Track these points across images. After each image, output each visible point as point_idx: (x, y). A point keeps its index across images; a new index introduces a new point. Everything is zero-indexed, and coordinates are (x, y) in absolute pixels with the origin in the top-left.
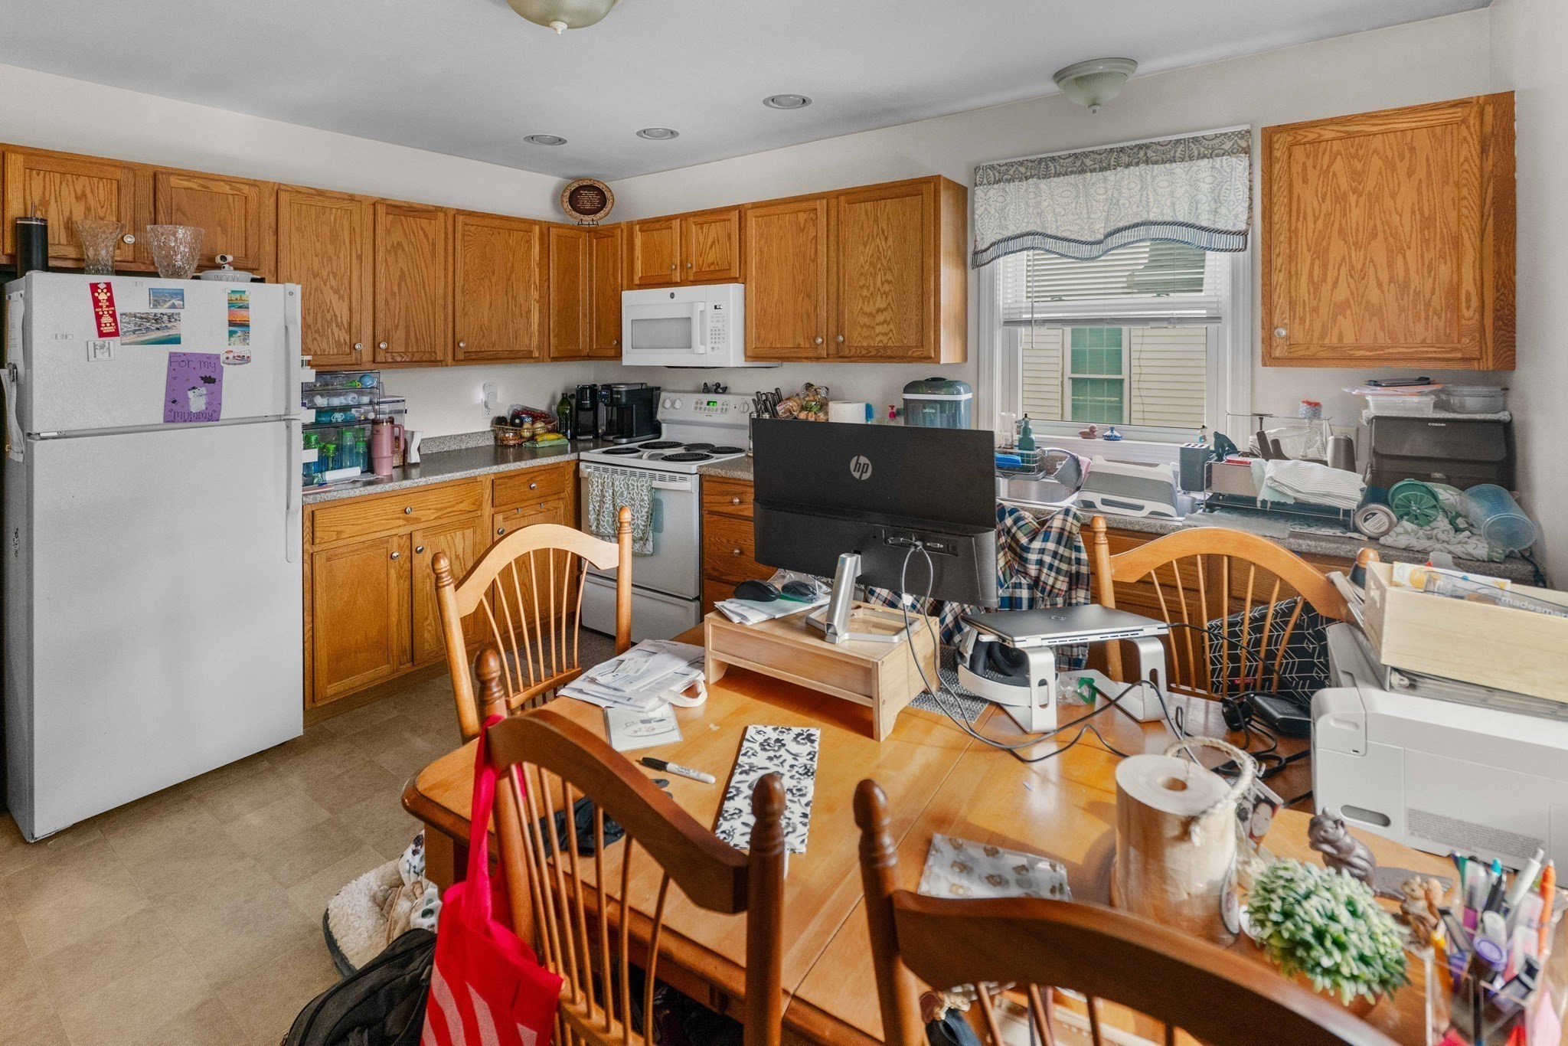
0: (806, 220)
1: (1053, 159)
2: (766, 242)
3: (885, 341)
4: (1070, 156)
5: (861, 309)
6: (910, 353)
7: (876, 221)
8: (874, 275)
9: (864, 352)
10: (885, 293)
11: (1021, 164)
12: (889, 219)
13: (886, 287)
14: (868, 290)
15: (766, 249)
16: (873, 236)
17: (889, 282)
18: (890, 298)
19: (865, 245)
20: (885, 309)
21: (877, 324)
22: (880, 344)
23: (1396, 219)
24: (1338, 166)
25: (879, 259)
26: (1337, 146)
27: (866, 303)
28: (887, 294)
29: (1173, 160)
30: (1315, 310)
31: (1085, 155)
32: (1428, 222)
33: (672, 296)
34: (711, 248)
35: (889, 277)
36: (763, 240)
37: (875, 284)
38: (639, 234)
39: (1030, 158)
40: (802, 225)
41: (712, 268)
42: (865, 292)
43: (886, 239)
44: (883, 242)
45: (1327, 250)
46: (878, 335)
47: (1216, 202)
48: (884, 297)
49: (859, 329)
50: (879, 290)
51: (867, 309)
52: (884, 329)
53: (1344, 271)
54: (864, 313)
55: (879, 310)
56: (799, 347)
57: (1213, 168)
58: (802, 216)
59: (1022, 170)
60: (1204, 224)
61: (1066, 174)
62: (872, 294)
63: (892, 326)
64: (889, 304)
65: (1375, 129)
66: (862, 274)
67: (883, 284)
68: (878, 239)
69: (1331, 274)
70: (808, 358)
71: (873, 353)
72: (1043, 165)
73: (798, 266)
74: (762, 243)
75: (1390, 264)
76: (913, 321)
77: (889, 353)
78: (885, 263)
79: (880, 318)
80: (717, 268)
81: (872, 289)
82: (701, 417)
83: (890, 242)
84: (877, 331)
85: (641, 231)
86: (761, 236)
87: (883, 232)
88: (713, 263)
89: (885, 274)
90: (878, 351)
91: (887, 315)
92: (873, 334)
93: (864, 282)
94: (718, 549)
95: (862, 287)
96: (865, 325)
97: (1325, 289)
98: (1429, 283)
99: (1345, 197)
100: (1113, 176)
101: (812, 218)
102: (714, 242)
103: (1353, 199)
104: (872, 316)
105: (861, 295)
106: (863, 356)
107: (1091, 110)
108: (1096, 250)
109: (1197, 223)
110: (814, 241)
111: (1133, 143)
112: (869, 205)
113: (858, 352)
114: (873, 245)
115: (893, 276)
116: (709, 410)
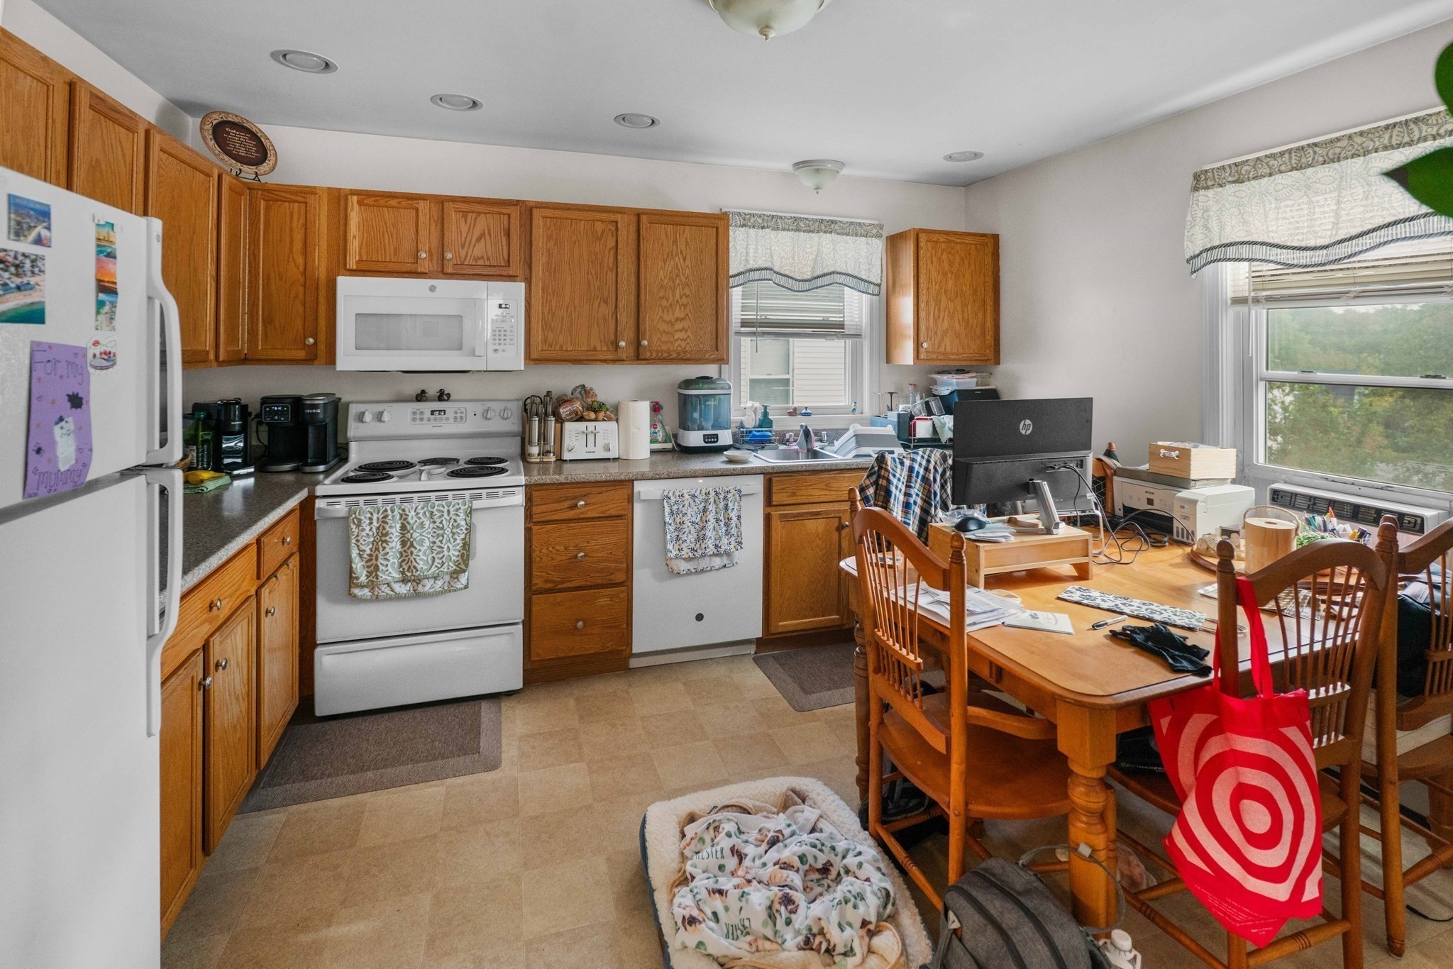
0: (603, 231)
1: (781, 217)
2: (556, 244)
3: (683, 346)
4: (791, 218)
5: (661, 317)
6: (707, 356)
7: (675, 242)
8: (674, 289)
9: (665, 355)
10: (683, 305)
11: (760, 216)
12: (687, 242)
13: (684, 300)
14: (668, 300)
15: (555, 251)
16: (672, 254)
17: (687, 296)
18: (688, 308)
19: (665, 262)
20: (683, 319)
21: (677, 331)
22: (679, 348)
23: (964, 288)
24: (944, 257)
25: (678, 275)
26: (944, 246)
27: (665, 311)
28: (685, 306)
29: (847, 234)
30: (936, 333)
31: (802, 219)
32: (975, 291)
33: (432, 289)
34: (479, 240)
35: (687, 291)
36: (552, 242)
37: (674, 296)
38: (356, 207)
39: (765, 213)
40: (599, 234)
41: (480, 262)
42: (664, 302)
43: (684, 259)
44: (682, 261)
45: (940, 302)
46: (676, 341)
47: (869, 264)
48: (682, 308)
49: (659, 335)
50: (677, 301)
51: (667, 318)
52: (682, 335)
53: (946, 313)
54: (665, 321)
55: (677, 319)
56: (595, 350)
57: (867, 243)
58: (599, 227)
59: (760, 220)
60: (863, 277)
61: (788, 230)
62: (671, 305)
63: (689, 333)
64: (687, 315)
65: (958, 241)
66: (662, 287)
67: (681, 298)
68: (677, 259)
69: (942, 313)
70: (605, 361)
71: (674, 355)
72: (774, 220)
73: (593, 272)
74: (551, 244)
75: (963, 311)
76: (709, 330)
77: (689, 356)
78: (683, 279)
79: (679, 326)
80: (487, 263)
81: (671, 300)
82: (427, 428)
83: (688, 262)
84: (676, 337)
85: (360, 203)
86: (549, 238)
87: (682, 253)
88: (482, 257)
89: (683, 289)
90: (679, 354)
91: (685, 324)
92: (672, 340)
93: (663, 294)
94: (553, 559)
95: (662, 298)
96: (664, 331)
97: (940, 321)
98: (975, 322)
99: (946, 275)
100: (816, 238)
101: (610, 230)
102: (482, 235)
103: (949, 275)
104: (671, 323)
105: (660, 305)
106: (664, 359)
107: (816, 191)
108: (804, 286)
109: (859, 276)
110: (612, 252)
111: (828, 218)
112: (669, 228)
113: (660, 354)
114: (672, 263)
115: (691, 291)
116: (435, 420)
